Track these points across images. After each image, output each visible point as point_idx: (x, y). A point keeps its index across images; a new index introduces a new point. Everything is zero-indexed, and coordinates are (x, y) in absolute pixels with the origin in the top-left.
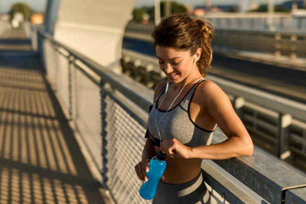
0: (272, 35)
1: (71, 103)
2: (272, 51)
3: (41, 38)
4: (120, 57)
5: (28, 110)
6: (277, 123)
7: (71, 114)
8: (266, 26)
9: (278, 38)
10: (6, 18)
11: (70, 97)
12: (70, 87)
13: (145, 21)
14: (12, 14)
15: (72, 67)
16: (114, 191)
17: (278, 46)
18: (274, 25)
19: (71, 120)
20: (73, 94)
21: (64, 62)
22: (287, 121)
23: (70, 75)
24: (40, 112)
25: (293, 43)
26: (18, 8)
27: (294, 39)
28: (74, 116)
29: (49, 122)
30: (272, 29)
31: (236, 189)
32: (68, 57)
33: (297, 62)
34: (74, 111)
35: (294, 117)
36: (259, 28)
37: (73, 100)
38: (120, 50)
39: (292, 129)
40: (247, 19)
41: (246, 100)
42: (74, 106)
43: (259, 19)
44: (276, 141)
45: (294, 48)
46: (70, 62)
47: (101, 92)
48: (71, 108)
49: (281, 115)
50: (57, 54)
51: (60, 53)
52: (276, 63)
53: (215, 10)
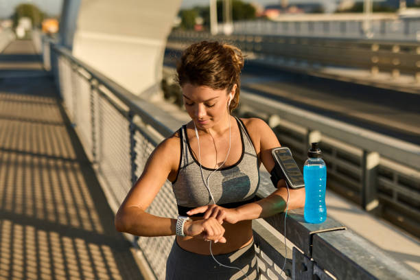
0: (367, 45)
1: (94, 140)
2: (368, 66)
3: (55, 53)
4: (160, 77)
5: (42, 151)
6: (361, 162)
7: (94, 154)
8: (362, 32)
9: (375, 48)
10: (7, 24)
11: (93, 133)
12: (93, 120)
13: (198, 25)
14: (15, 19)
15: (95, 94)
16: (147, 252)
17: (375, 60)
18: (372, 30)
19: (95, 162)
20: (97, 129)
21: (84, 86)
22: (373, 161)
23: (92, 104)
24: (57, 153)
25: (395, 56)
26: (23, 12)
27: (396, 50)
28: (98, 158)
29: (68, 165)
30: (370, 36)
31: (272, 238)
32: (89, 81)
33: (401, 81)
34: (97, 151)
35: (382, 156)
36: (351, 34)
37: (97, 136)
38: (161, 68)
39: (380, 171)
40: (335, 22)
41: (323, 133)
42: (97, 144)
43: (352, 22)
44: (360, 186)
45: (396, 62)
46: (92, 88)
47: (130, 127)
48: (94, 148)
49: (366, 153)
50: (76, 75)
51: (80, 75)
52: (373, 83)
53: (294, 10)
